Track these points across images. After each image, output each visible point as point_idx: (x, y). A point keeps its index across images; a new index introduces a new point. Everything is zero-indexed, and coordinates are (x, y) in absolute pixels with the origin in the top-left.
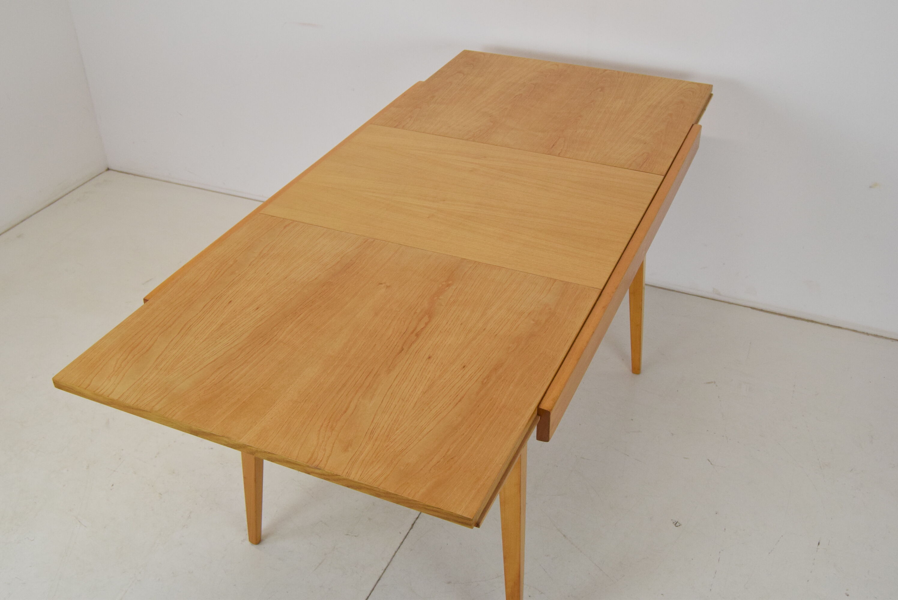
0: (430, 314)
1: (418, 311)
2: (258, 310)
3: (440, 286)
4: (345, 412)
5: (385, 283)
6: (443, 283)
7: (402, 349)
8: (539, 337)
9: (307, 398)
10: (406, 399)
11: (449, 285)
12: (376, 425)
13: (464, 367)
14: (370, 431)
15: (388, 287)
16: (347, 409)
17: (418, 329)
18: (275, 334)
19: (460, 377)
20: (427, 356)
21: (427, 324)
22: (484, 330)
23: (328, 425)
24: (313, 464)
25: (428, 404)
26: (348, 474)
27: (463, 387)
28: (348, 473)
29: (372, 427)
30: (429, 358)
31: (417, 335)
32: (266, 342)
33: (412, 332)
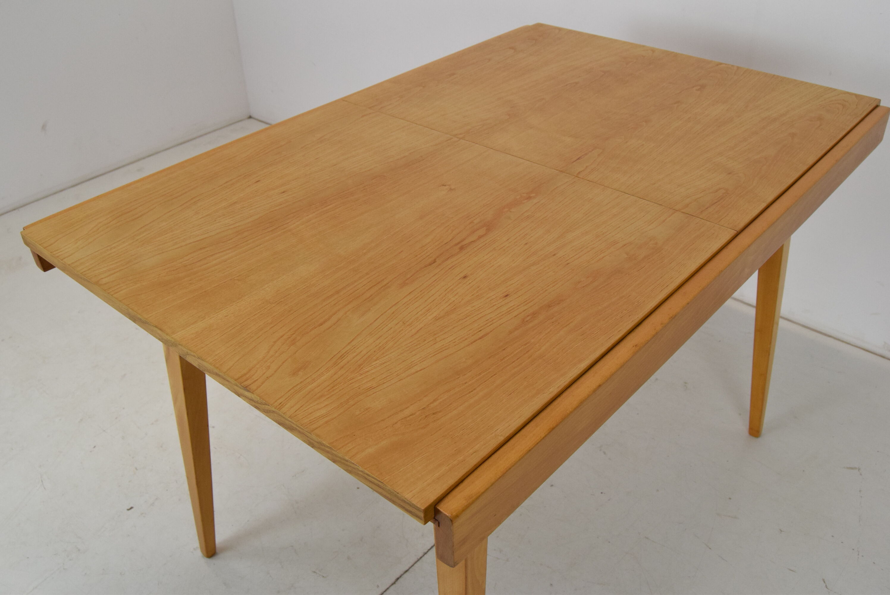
0: (489, 227)
1: (475, 222)
2: (283, 194)
3: (518, 197)
4: (321, 324)
5: (449, 185)
6: (523, 195)
7: (434, 261)
8: (627, 275)
9: (282, 300)
10: (408, 323)
11: (529, 198)
12: (352, 348)
13: (506, 296)
14: (340, 355)
15: (451, 189)
16: (324, 322)
17: (466, 242)
18: (287, 222)
19: (495, 307)
20: (462, 275)
21: (480, 237)
22: (554, 255)
23: (289, 338)
24: (243, 383)
25: (435, 334)
26: (280, 405)
27: (494, 321)
28: (282, 404)
29: (344, 351)
30: (465, 277)
31: (462, 248)
32: (271, 229)
33: (456, 245)
